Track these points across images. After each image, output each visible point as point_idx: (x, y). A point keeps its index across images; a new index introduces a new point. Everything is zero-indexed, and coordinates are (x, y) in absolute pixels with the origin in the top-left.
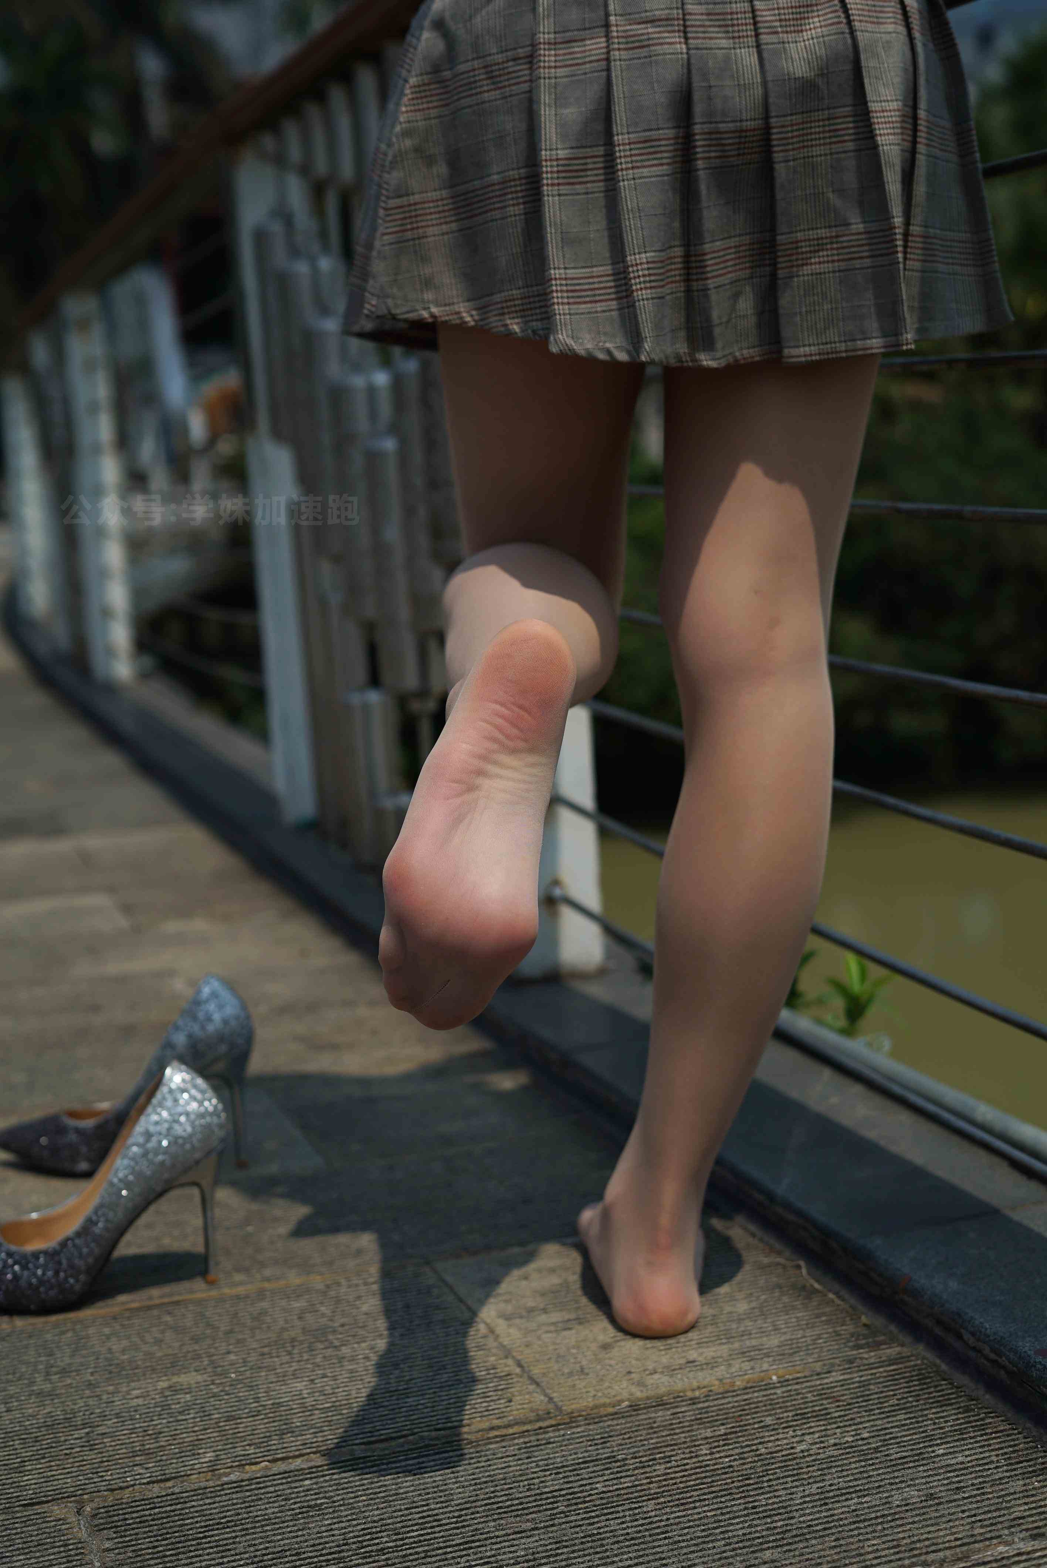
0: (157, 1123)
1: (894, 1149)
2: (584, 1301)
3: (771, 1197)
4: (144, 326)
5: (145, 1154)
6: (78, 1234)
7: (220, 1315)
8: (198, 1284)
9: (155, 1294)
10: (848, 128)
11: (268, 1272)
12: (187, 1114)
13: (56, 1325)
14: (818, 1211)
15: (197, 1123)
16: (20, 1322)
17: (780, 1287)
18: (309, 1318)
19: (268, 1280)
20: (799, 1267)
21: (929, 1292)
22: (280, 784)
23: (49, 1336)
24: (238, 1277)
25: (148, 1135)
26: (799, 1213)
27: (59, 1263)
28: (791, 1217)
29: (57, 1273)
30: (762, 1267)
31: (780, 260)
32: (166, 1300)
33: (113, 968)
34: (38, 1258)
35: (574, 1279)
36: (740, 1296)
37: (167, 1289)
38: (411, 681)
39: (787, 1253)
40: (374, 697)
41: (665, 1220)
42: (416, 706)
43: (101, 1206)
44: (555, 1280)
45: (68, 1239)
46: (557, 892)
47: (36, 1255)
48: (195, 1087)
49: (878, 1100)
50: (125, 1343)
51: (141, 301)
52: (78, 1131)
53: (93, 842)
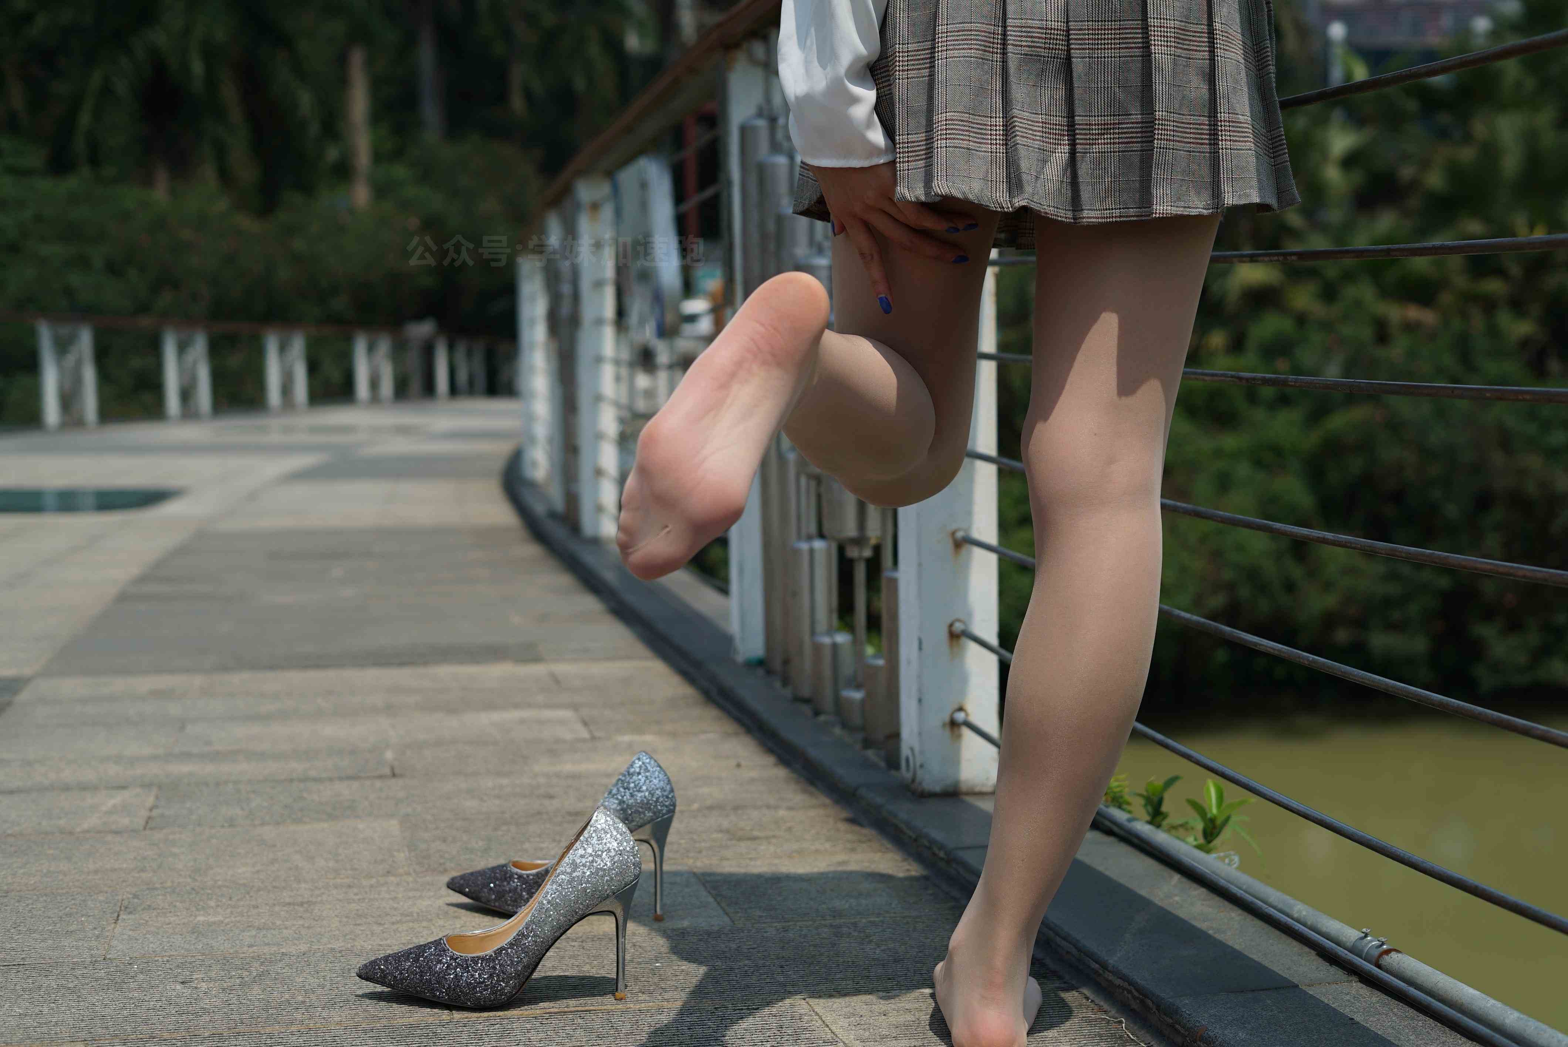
0: (582, 856)
1: (1219, 937)
2: (931, 1033)
3: (1104, 966)
4: (644, 206)
5: (570, 882)
6: (511, 945)
7: (624, 1022)
8: (609, 999)
9: (572, 1003)
10: (1137, 38)
11: (667, 996)
12: (609, 850)
13: (488, 1019)
14: (1142, 977)
15: (616, 859)
16: (457, 1015)
17: (1100, 1036)
18: (698, 1030)
19: (668, 1001)
20: (1121, 1022)
21: (1220, 1040)
22: (734, 627)
23: (480, 1027)
24: (642, 997)
25: (575, 866)
26: (1124, 978)
27: (494, 968)
28: (1118, 982)
29: (491, 976)
30: (1089, 1021)
31: (1077, 136)
32: (580, 1009)
33: (568, 767)
34: (476, 963)
35: (925, 1018)
36: (1063, 1039)
37: (582, 1001)
38: (850, 530)
39: (1113, 1012)
40: (819, 545)
41: (999, 962)
42: (852, 552)
43: (532, 922)
44: (909, 1017)
45: (502, 949)
46: (960, 716)
47: (475, 960)
48: (616, 829)
49: (1217, 900)
50: (542, 1035)
51: (644, 186)
52: (520, 877)
53: (562, 668)
